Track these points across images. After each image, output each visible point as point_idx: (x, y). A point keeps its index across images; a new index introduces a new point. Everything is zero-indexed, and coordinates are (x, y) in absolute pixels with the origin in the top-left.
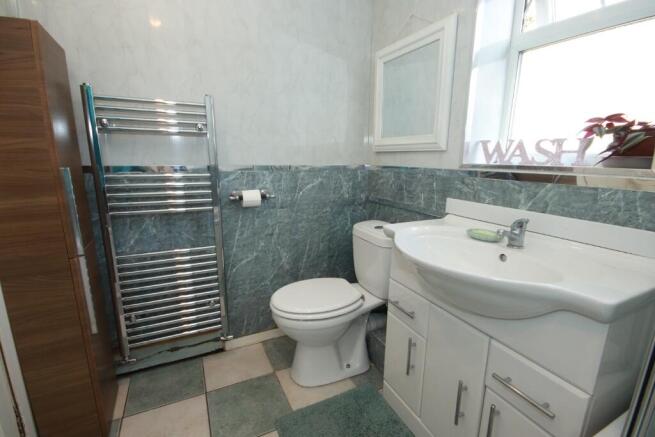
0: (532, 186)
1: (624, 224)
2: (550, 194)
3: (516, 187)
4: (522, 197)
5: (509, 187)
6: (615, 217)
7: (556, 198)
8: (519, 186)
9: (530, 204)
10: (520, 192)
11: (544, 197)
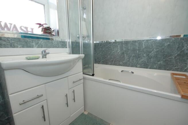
0: (36, 40)
1: (58, 48)
2: (42, 42)
3: (31, 41)
4: (34, 44)
5: (28, 41)
6: (56, 46)
7: (44, 43)
8: (32, 40)
9: (37, 46)
10: (33, 42)
11: (41, 43)
